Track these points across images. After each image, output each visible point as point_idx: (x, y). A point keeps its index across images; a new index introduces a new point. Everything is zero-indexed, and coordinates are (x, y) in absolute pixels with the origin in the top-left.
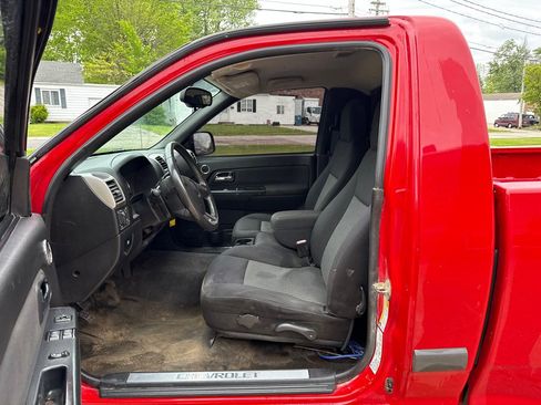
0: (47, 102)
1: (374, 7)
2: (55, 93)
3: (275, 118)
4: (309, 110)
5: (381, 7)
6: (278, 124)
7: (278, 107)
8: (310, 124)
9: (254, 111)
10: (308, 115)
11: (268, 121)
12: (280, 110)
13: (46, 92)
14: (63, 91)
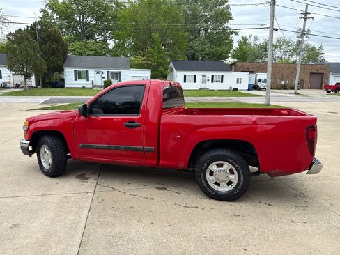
0: (112, 78)
1: (303, 16)
2: (116, 74)
3: (235, 85)
4: (260, 80)
5: (308, 16)
6: (237, 89)
7: (238, 79)
8: (260, 89)
9: (222, 82)
10: (259, 84)
11: (231, 88)
12: (238, 81)
13: (112, 73)
14: (120, 72)
